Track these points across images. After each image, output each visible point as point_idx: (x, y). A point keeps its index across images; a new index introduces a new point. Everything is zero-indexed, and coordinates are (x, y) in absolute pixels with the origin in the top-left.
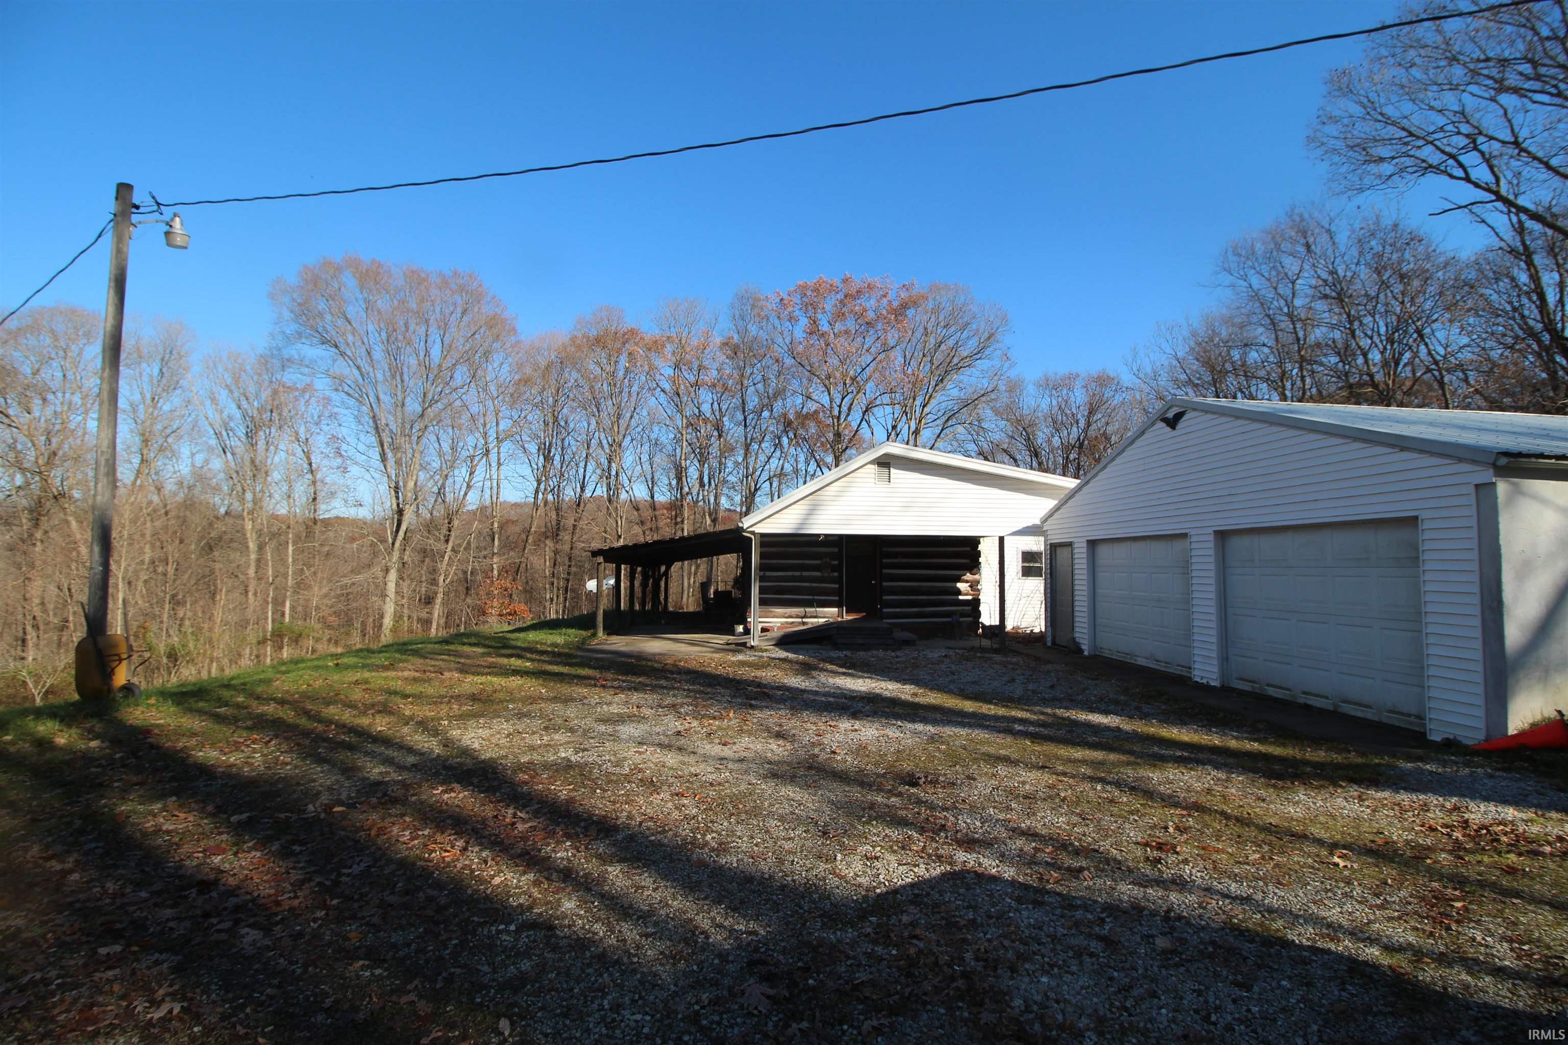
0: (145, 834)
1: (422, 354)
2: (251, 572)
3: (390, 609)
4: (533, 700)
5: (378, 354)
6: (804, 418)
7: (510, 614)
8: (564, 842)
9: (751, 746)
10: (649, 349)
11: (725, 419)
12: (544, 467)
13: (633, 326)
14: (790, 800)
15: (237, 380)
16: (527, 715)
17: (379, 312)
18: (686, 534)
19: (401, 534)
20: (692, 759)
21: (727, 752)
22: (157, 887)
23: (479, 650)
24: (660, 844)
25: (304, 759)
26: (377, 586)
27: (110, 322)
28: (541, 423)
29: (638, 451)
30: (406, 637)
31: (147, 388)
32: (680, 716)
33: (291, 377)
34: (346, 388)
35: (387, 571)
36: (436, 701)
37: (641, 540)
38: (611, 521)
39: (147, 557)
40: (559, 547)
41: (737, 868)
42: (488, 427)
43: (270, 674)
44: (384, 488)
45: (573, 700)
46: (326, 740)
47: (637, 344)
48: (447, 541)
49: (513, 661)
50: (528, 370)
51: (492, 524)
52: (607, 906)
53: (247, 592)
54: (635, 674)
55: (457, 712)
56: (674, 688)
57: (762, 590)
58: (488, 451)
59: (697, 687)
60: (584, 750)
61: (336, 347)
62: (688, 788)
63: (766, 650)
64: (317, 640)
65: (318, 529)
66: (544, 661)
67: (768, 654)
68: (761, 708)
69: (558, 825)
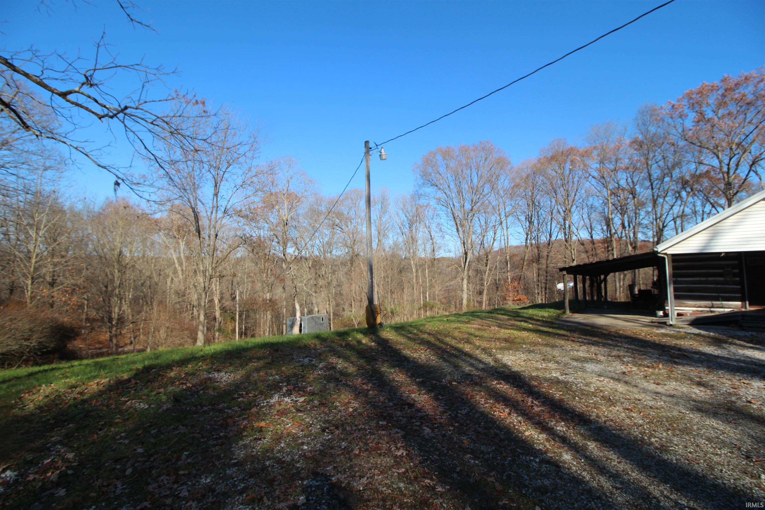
0: (390, 381)
1: (469, 182)
2: (414, 280)
3: (465, 296)
4: (535, 344)
5: (452, 186)
6: (697, 178)
7: (518, 300)
8: (561, 422)
9: (678, 388)
10: (583, 156)
11: (636, 187)
12: (529, 227)
13: (573, 145)
14: (713, 428)
15: (404, 205)
16: (533, 351)
17: (451, 168)
18: (615, 257)
19: (467, 263)
20: (635, 390)
21: (660, 389)
22: (395, 402)
23: (506, 317)
24: (619, 437)
25: (439, 359)
26: (459, 287)
27: (367, 192)
28: (526, 205)
29: (581, 213)
30: (472, 309)
31: (378, 213)
32: (623, 363)
33: (422, 201)
34: (442, 203)
35: (463, 279)
36: (489, 340)
37: (587, 261)
38: (568, 252)
39: (382, 276)
40: (540, 267)
41: (677, 464)
42: (501, 211)
43: (424, 322)
44: (459, 243)
45: (556, 346)
46: (447, 352)
47: (575, 155)
48: (486, 266)
49: (522, 323)
50: (518, 181)
51: (506, 257)
52: (589, 464)
53: (413, 288)
54: (591, 336)
55: (499, 346)
56: (618, 346)
57: (675, 290)
58: (501, 222)
59: (633, 347)
60: (566, 374)
61: (437, 186)
62: (635, 407)
63: (682, 328)
64: (439, 309)
65: (436, 262)
66: (539, 325)
67: (684, 330)
68: (683, 365)
69: (556, 412)
